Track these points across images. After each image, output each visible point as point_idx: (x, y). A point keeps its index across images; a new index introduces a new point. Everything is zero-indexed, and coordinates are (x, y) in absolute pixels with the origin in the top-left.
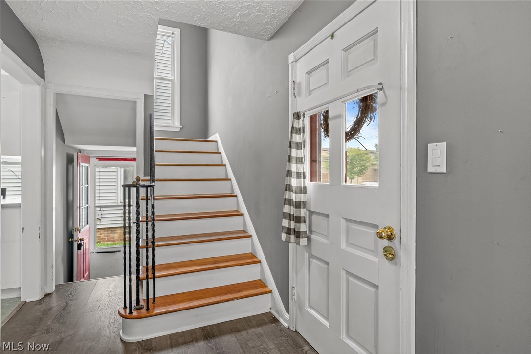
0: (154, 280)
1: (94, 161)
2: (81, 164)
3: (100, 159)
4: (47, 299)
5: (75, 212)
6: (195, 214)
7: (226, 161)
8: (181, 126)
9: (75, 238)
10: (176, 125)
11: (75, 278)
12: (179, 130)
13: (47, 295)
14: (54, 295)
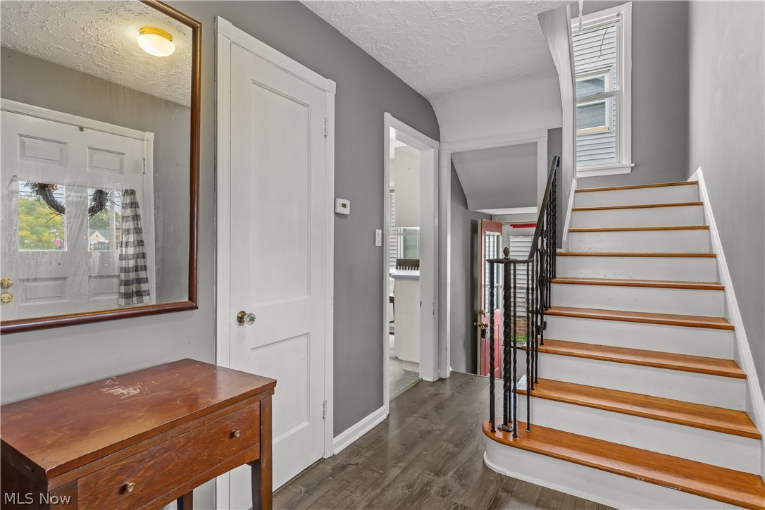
0: (528, 398)
1: (507, 228)
2: (487, 233)
3: (514, 226)
4: (440, 383)
5: (479, 290)
6: (625, 313)
7: (711, 221)
8: (633, 165)
9: (479, 323)
10: (624, 163)
11: (479, 371)
12: (629, 171)
13: (441, 380)
14: (448, 382)
